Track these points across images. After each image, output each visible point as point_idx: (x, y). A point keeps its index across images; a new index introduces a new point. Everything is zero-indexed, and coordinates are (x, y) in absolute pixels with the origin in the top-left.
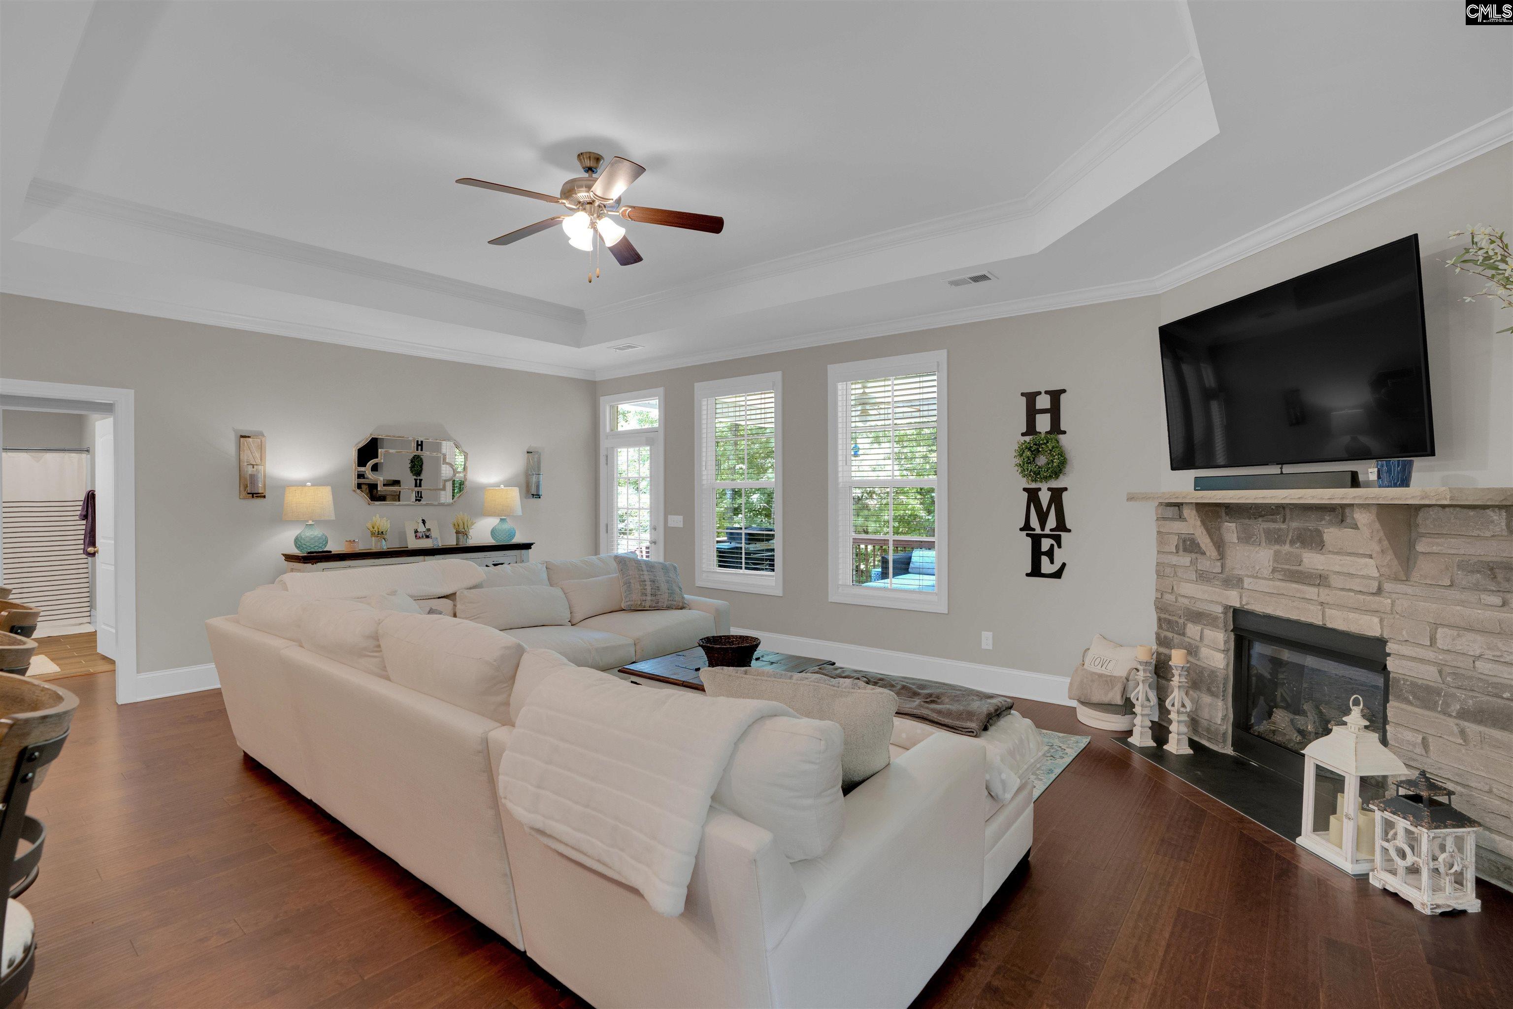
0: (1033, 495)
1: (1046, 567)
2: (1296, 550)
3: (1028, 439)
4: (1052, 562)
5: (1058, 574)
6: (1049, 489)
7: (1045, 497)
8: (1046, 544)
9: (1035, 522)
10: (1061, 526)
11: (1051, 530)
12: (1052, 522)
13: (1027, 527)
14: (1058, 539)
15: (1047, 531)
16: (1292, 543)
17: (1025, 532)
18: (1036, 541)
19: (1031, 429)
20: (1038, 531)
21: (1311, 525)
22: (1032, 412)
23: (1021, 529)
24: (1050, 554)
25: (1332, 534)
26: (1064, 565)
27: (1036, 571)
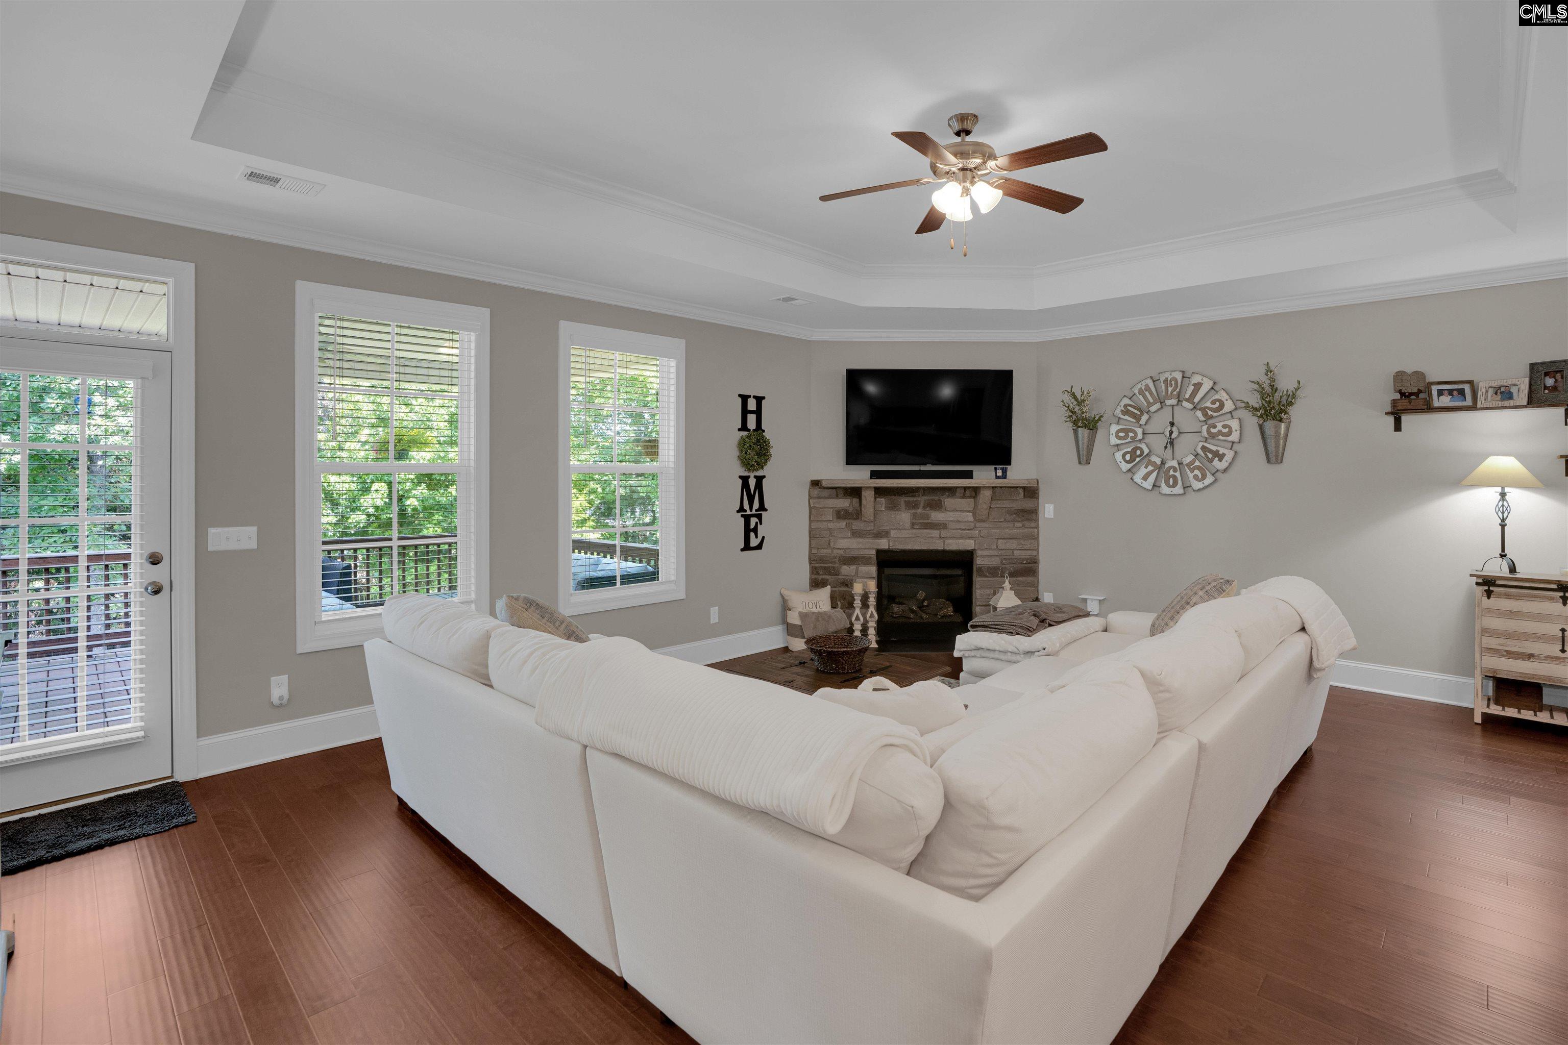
0: (745, 480)
1: (754, 542)
2: (927, 511)
3: (744, 433)
4: (757, 537)
5: (759, 547)
6: (755, 477)
7: (752, 483)
8: (753, 521)
9: (746, 506)
10: (762, 507)
11: (756, 511)
12: (756, 505)
13: (741, 509)
14: (759, 517)
15: (754, 512)
16: (924, 508)
17: (740, 514)
18: (747, 519)
19: (744, 427)
20: (748, 512)
21: (936, 498)
22: (745, 412)
23: (738, 511)
24: (755, 530)
25: (949, 502)
26: (763, 538)
27: (747, 547)
